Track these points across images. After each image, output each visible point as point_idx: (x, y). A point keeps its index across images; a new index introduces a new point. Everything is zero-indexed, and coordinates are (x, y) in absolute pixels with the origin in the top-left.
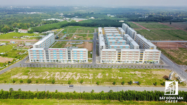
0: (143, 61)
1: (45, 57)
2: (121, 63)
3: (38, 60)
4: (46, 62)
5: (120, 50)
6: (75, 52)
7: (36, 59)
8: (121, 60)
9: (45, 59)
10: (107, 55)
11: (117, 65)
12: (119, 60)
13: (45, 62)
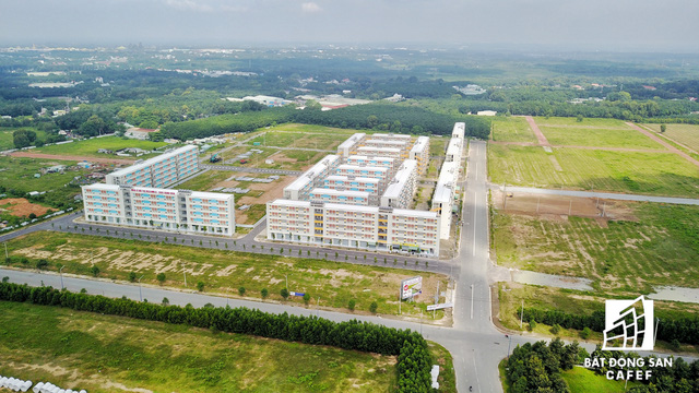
0: (389, 242)
1: (122, 209)
2: (325, 244)
3: (104, 218)
4: (124, 223)
5: (321, 204)
6: (198, 203)
7: (100, 214)
8: (324, 236)
9: (123, 216)
10: (283, 218)
11: (313, 249)
12: (319, 236)
13: (122, 223)
